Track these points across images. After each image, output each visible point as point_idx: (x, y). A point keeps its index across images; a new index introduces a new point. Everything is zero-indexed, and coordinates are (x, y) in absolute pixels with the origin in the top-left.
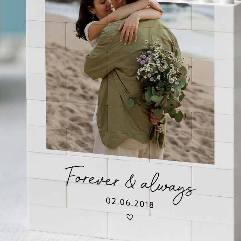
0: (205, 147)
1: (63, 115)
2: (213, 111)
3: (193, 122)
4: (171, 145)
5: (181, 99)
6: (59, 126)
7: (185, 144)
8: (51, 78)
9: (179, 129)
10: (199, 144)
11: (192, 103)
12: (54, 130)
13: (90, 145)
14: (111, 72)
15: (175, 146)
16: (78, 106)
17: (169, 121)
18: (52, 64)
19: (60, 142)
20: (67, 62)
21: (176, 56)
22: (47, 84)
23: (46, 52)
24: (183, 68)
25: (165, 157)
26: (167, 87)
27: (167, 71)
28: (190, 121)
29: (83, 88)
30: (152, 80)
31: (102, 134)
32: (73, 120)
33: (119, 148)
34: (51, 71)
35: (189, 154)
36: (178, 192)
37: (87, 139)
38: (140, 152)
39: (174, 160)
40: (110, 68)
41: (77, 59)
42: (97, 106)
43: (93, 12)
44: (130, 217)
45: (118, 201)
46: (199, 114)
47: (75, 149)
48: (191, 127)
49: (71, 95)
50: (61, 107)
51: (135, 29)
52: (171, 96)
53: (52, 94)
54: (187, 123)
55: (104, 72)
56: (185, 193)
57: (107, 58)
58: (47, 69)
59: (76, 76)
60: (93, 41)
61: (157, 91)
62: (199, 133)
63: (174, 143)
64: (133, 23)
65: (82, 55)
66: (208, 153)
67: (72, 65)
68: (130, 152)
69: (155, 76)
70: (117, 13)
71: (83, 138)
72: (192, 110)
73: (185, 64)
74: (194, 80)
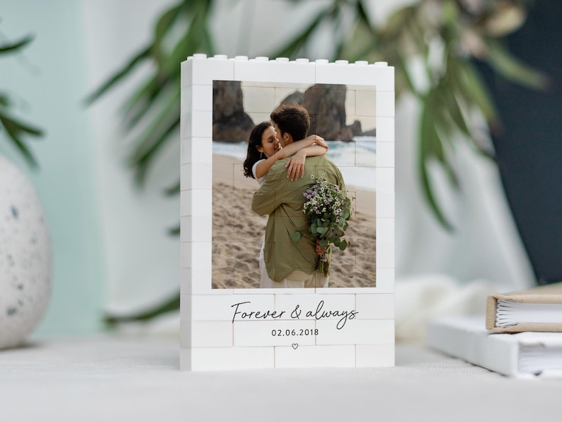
0: (367, 272)
1: (230, 253)
2: (375, 238)
3: (357, 250)
4: (336, 273)
5: (345, 229)
6: (225, 266)
7: (348, 271)
8: (217, 218)
9: (342, 257)
10: (362, 270)
11: (355, 231)
12: (219, 269)
13: (256, 281)
14: (278, 207)
15: (340, 274)
16: (246, 243)
17: (334, 249)
18: (219, 204)
19: (226, 280)
20: (234, 200)
21: (340, 189)
22: (214, 224)
23: (213, 193)
24: (347, 200)
25: (330, 285)
26: (332, 218)
27: (332, 203)
28: (354, 248)
29: (251, 224)
30: (318, 212)
31: (269, 269)
32: (239, 257)
33: (286, 281)
34: (218, 210)
35: (352, 279)
36: (342, 317)
37: (254, 275)
38: (306, 282)
39: (338, 287)
40: (278, 204)
41: (245, 198)
42: (264, 244)
43: (261, 151)
44: (295, 346)
45: (283, 332)
46: (361, 241)
47: (241, 285)
48: (355, 254)
49: (238, 232)
50: (227, 245)
51: (302, 165)
52: (335, 227)
53: (218, 233)
54: (351, 251)
55: (272, 208)
56: (348, 317)
57: (275, 194)
58: (213, 209)
59: (243, 214)
60: (261, 179)
61: (322, 222)
62: (362, 259)
63: (338, 270)
64: (300, 160)
65: (249, 193)
66: (370, 277)
67: (239, 203)
68: (296, 283)
69: (320, 209)
70: (285, 151)
71: (249, 274)
72: (355, 239)
73: (349, 195)
74: (357, 210)
